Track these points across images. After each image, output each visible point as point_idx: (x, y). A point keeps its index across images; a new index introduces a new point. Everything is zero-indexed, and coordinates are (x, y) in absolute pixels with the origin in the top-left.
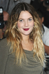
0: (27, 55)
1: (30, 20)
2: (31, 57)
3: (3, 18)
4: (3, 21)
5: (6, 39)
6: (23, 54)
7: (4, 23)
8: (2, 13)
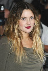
0: (27, 52)
1: (32, 18)
2: (31, 55)
3: (4, 15)
4: (4, 18)
5: (7, 37)
6: (23, 52)
7: (5, 20)
8: (3, 11)
